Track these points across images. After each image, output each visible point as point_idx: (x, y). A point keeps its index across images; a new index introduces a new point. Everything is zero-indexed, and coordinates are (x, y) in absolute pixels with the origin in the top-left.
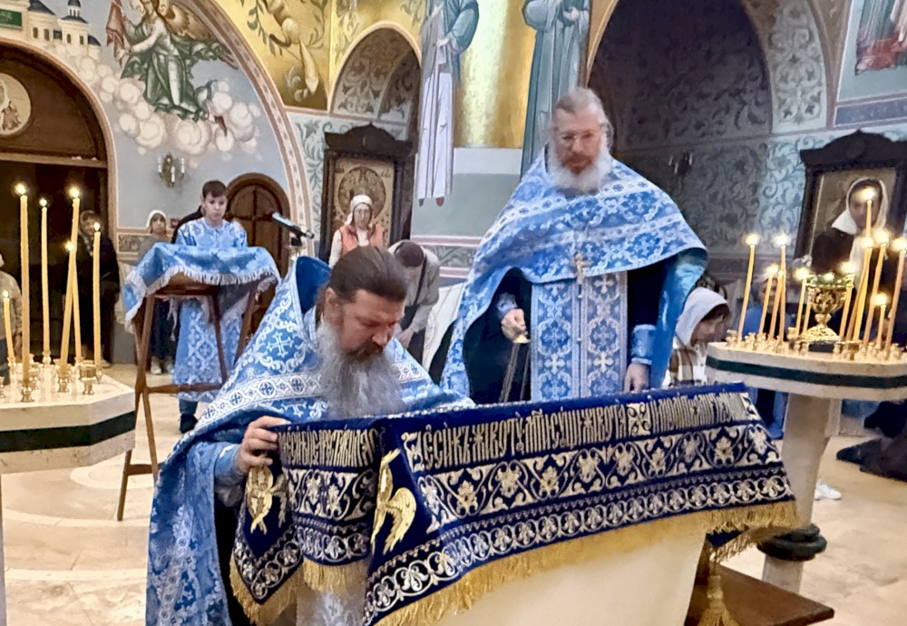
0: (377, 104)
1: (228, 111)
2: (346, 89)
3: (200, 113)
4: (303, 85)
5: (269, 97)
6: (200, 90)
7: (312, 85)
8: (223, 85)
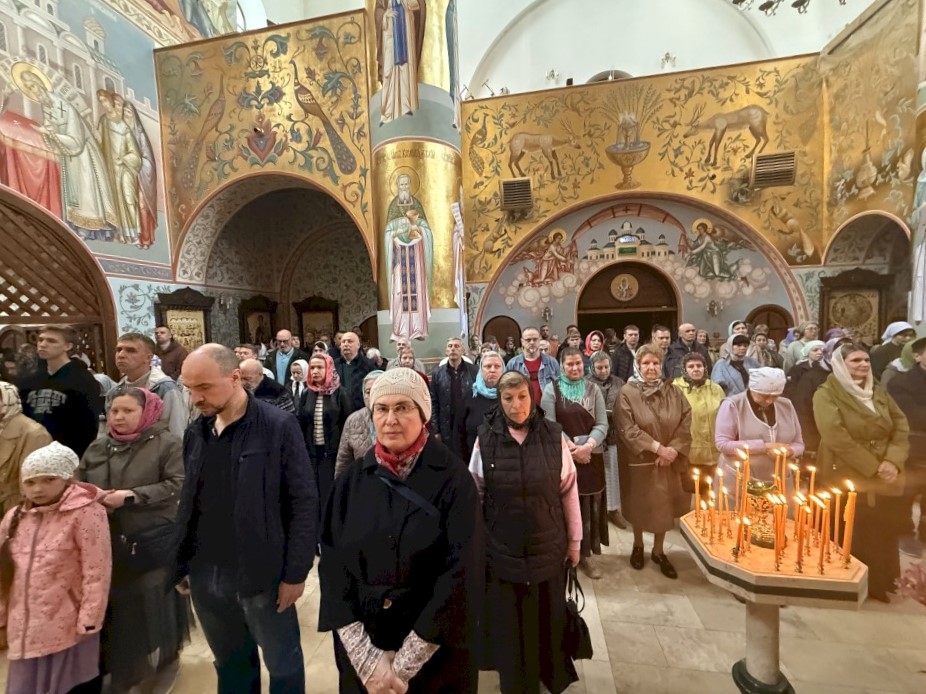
0: (862, 255)
1: (750, 274)
2: (836, 251)
3: (732, 277)
4: (802, 253)
5: (778, 263)
6: (732, 265)
7: (809, 251)
8: (747, 261)
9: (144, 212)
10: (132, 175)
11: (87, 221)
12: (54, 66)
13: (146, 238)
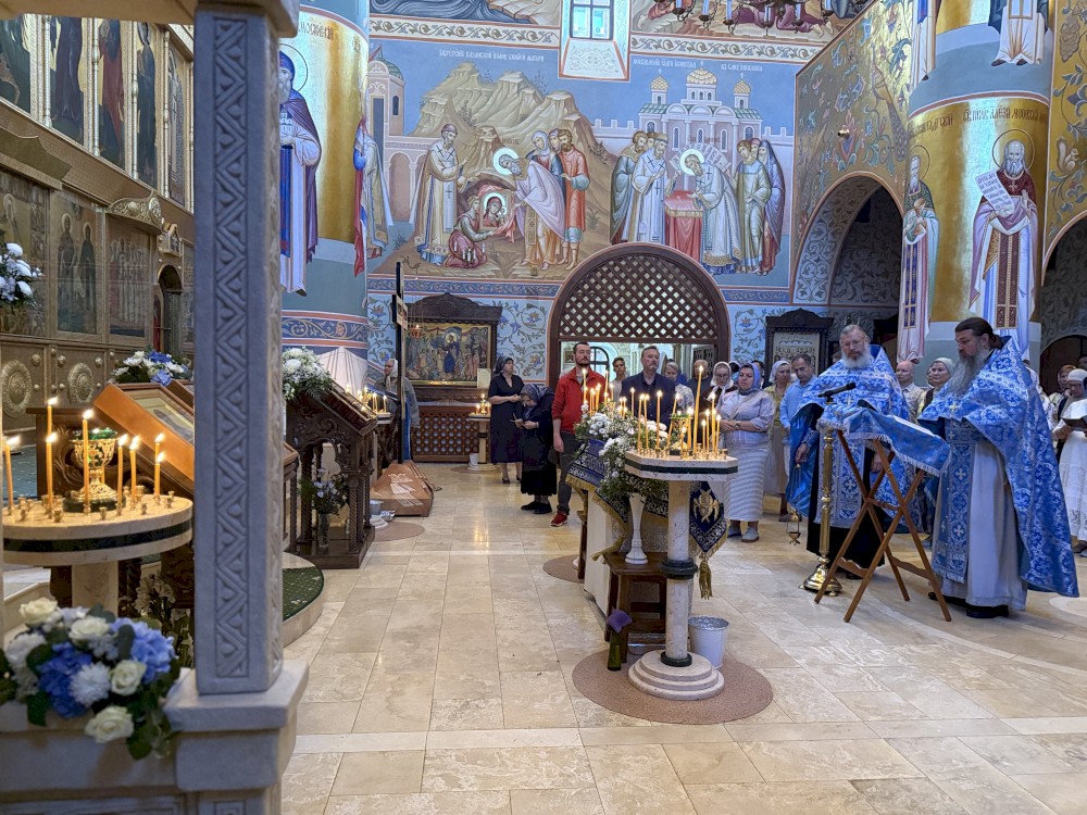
9: (767, 240)
10: (760, 208)
11: (717, 259)
12: (707, 141)
13: (766, 264)
